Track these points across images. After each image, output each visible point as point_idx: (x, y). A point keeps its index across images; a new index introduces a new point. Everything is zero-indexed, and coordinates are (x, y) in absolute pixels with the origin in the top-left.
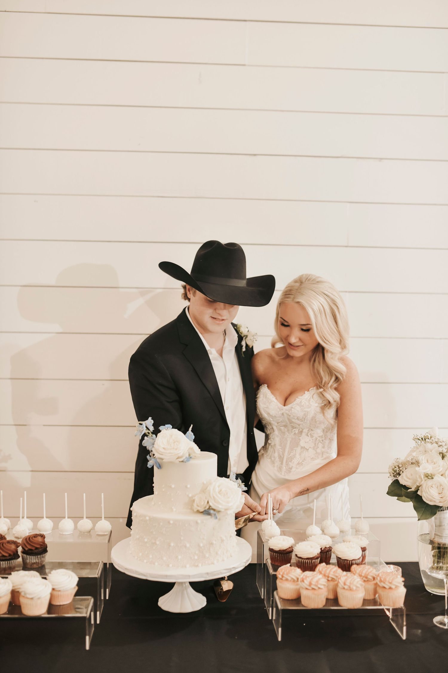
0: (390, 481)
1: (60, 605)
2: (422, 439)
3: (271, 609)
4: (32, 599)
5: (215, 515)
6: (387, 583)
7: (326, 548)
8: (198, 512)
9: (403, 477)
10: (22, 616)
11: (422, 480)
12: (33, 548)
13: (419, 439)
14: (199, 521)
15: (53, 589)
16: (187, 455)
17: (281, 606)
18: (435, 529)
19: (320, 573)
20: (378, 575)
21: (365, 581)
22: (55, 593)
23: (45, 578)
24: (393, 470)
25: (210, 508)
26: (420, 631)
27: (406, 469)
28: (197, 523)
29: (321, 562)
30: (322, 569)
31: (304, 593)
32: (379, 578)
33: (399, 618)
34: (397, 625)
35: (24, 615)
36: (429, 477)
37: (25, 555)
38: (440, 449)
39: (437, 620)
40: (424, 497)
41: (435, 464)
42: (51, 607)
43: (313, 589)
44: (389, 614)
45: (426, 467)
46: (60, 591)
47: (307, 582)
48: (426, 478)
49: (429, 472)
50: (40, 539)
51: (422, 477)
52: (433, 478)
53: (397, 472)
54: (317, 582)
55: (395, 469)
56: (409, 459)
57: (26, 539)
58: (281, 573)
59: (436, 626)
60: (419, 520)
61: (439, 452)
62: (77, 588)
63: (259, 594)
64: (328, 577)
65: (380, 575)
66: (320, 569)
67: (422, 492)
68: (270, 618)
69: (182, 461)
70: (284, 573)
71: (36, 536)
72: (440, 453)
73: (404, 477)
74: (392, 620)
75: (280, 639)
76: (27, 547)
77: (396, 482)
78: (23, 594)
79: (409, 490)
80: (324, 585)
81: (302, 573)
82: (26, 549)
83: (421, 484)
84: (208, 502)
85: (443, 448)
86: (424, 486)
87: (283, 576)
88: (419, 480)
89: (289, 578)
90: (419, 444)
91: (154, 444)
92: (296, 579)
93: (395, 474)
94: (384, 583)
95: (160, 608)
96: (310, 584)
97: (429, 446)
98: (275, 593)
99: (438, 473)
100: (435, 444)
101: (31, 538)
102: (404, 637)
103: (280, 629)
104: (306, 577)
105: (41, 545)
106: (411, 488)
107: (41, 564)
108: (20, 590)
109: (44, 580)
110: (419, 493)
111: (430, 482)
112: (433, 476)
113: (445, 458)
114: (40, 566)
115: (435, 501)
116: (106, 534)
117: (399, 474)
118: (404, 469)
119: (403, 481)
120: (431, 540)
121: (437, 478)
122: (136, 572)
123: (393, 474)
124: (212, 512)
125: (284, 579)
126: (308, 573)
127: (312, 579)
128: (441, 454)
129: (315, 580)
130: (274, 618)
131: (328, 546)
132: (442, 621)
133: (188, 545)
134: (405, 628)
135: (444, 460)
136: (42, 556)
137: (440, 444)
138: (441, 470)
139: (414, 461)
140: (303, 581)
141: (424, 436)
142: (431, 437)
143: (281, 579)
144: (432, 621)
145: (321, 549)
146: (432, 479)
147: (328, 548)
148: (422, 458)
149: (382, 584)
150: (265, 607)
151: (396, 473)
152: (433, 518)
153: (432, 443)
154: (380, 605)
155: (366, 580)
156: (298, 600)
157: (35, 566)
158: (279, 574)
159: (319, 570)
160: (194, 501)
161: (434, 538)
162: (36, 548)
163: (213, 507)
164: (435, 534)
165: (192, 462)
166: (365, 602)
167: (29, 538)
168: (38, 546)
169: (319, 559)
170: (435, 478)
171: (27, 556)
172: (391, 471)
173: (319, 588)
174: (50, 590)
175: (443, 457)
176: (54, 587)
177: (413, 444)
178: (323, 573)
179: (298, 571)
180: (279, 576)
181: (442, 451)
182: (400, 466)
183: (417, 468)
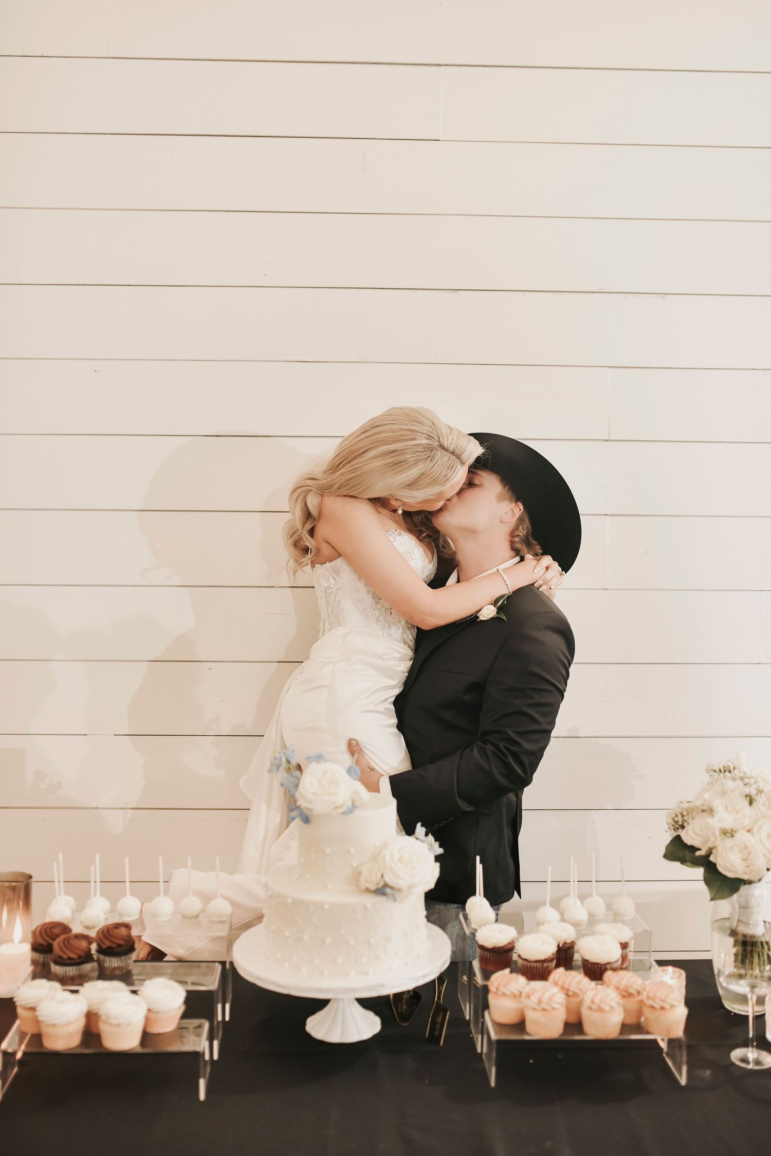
0: (668, 838)
1: (159, 1034)
2: (720, 770)
3: (480, 1037)
4: (118, 1025)
5: (393, 895)
6: (657, 1001)
7: (565, 943)
8: (368, 890)
9: (688, 831)
10: (102, 1050)
11: (716, 839)
12: (115, 946)
13: (715, 771)
14: (369, 906)
15: (149, 1010)
16: (350, 804)
17: (496, 1033)
18: (739, 913)
19: (556, 984)
20: (645, 989)
21: (623, 996)
22: (152, 1015)
23: (134, 992)
24: (673, 819)
25: (386, 885)
26: (708, 1072)
27: (693, 819)
28: (365, 908)
29: (557, 966)
30: (559, 979)
31: (530, 1016)
32: (645, 994)
33: (677, 1052)
34: (674, 1063)
35: (106, 1049)
36: (728, 833)
37: (102, 957)
38: (747, 790)
39: (736, 1054)
40: (720, 865)
41: (737, 812)
42: (146, 1037)
43: (544, 1010)
44: (663, 1045)
45: (723, 819)
46: (158, 1012)
47: (534, 999)
48: (723, 836)
49: (728, 827)
50: (123, 931)
51: (717, 833)
52: (733, 836)
53: (680, 823)
54: (550, 999)
55: (676, 819)
56: (698, 803)
57: (103, 931)
58: (496, 985)
59: (733, 1064)
60: (712, 899)
61: (744, 795)
62: (183, 1008)
63: (462, 1012)
64: (568, 990)
65: (648, 988)
66: (556, 979)
67: (716, 857)
68: (479, 1050)
69: (344, 813)
70: (499, 985)
71: (117, 926)
72: (746, 796)
73: (691, 833)
74: (667, 1054)
75: (493, 1084)
76: (104, 943)
77: (677, 840)
78: (103, 1018)
79: (698, 853)
80: (561, 1004)
81: (528, 984)
82: (104, 947)
83: (715, 845)
84: (382, 876)
85: (751, 788)
86: (720, 849)
87: (498, 989)
88: (712, 838)
89: (507, 992)
90: (715, 778)
91: (297, 786)
92: (517, 993)
93: (676, 826)
94: (654, 1000)
95: (309, 1036)
96: (540, 1002)
97: (730, 784)
98: (486, 1013)
99: (743, 828)
100: (739, 782)
101: (110, 931)
102: (683, 1081)
103: (494, 1070)
104: (534, 991)
105: (126, 941)
106: (700, 849)
107: (127, 969)
108: (101, 1012)
109: (133, 996)
110: (712, 858)
111: (729, 842)
112: (734, 834)
113: (754, 804)
114: (124, 971)
115: (736, 872)
116: (223, 919)
117: (683, 827)
118: (691, 819)
119: (689, 838)
120: (733, 928)
121: (741, 836)
122: (273, 983)
123: (673, 826)
124: (388, 890)
125: (500, 993)
126: (537, 985)
127: (543, 994)
128: (748, 798)
129: (547, 996)
130: (485, 1050)
131: (569, 941)
132: (745, 1058)
133: (352, 942)
134: (684, 1069)
135: (751, 808)
136: (127, 957)
137: (746, 781)
138: (747, 822)
139: (705, 807)
140: (528, 996)
141: (724, 767)
142: (734, 768)
143: (496, 993)
144: (729, 1056)
145: (558, 946)
146: (732, 838)
147: (570, 943)
148: (718, 804)
149: (650, 1002)
150: (471, 1033)
151: (679, 825)
152: (735, 896)
153: (734, 779)
154: (648, 1033)
155: (626, 995)
156: (520, 1025)
157: (117, 972)
158: (493, 985)
159: (554, 980)
160: (360, 873)
161: (737, 927)
162: (119, 946)
163: (391, 883)
164: (739, 921)
165: (358, 813)
166: (625, 1028)
167: (108, 930)
168: (122, 942)
169: (555, 962)
170: (738, 836)
171: (105, 958)
172: (670, 821)
173: (554, 1009)
174: (143, 1012)
175: (751, 803)
176: (152, 1007)
177: (706, 778)
178: (560, 983)
179: (522, 980)
180: (492, 988)
181: (750, 792)
182: (685, 813)
183: (710, 820)
